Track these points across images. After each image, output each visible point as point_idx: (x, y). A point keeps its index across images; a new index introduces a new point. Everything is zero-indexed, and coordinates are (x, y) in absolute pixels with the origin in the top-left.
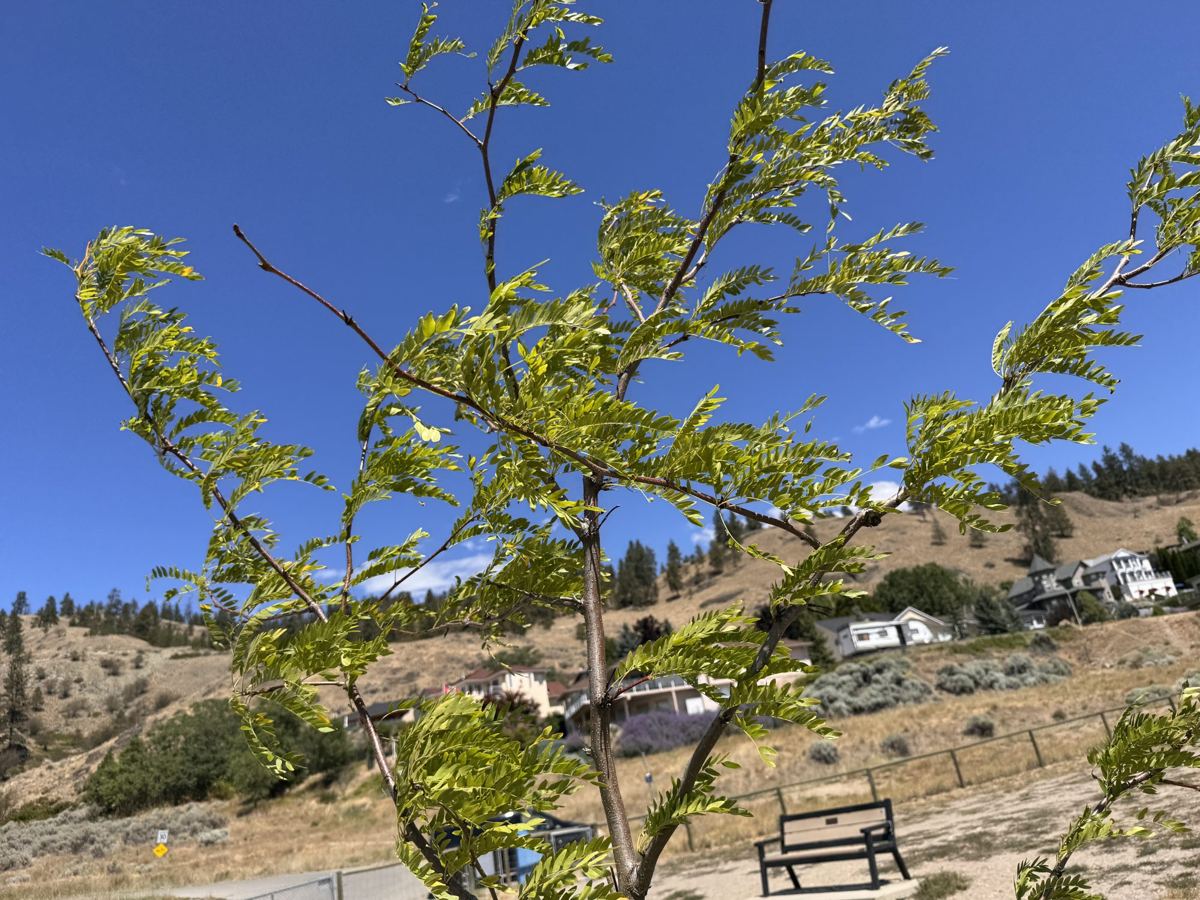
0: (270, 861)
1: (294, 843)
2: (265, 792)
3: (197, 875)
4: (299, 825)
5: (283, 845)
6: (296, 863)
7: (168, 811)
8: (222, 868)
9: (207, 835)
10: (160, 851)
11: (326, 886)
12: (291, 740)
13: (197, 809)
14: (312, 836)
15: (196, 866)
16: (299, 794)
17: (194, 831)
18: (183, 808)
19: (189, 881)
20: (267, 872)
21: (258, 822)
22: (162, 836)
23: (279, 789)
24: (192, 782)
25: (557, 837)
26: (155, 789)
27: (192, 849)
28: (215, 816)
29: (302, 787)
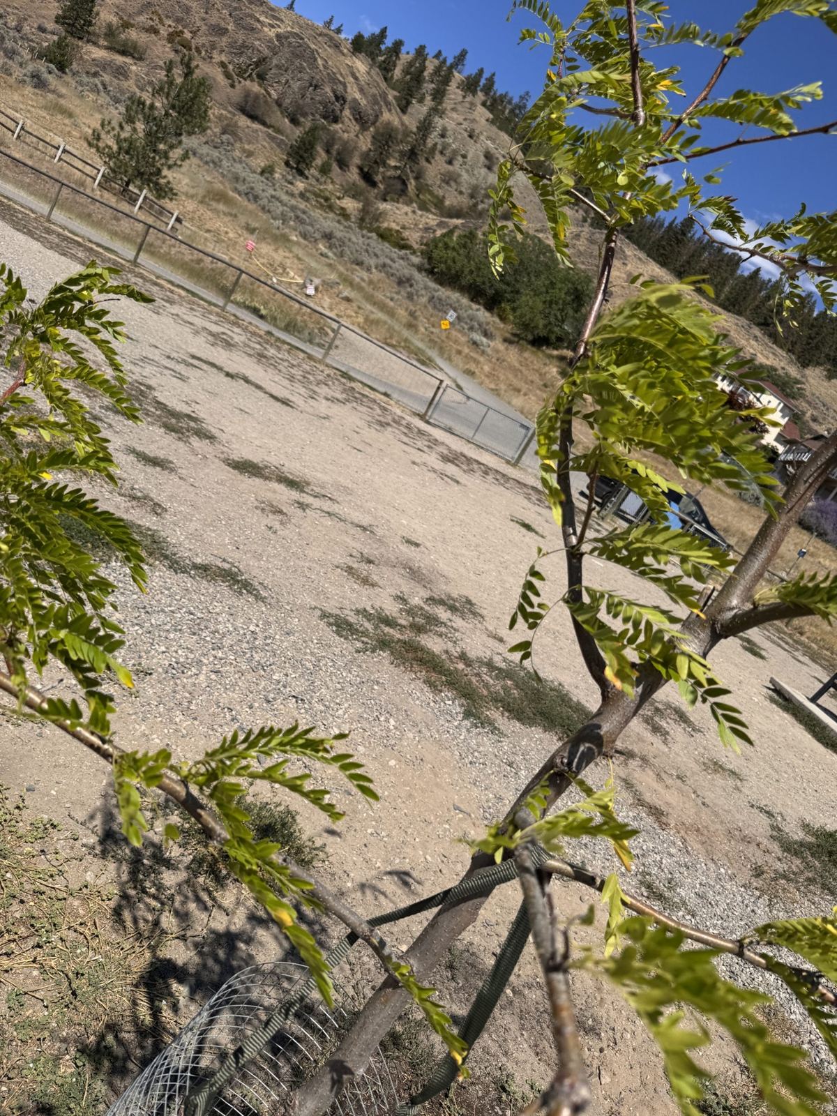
0: (503, 387)
1: (524, 387)
2: (530, 337)
3: (458, 359)
4: (536, 378)
5: (517, 383)
6: (518, 401)
7: (465, 301)
8: (472, 367)
9: (477, 337)
10: (445, 325)
11: (524, 431)
12: (571, 312)
13: (482, 314)
14: (538, 392)
15: (459, 352)
16: (550, 357)
17: (471, 328)
18: (475, 306)
19: (449, 359)
20: (496, 392)
21: (512, 355)
22: (452, 315)
23: (539, 342)
24: (491, 292)
25: (697, 530)
26: (467, 280)
27: (463, 339)
28: (491, 329)
29: (555, 353)
